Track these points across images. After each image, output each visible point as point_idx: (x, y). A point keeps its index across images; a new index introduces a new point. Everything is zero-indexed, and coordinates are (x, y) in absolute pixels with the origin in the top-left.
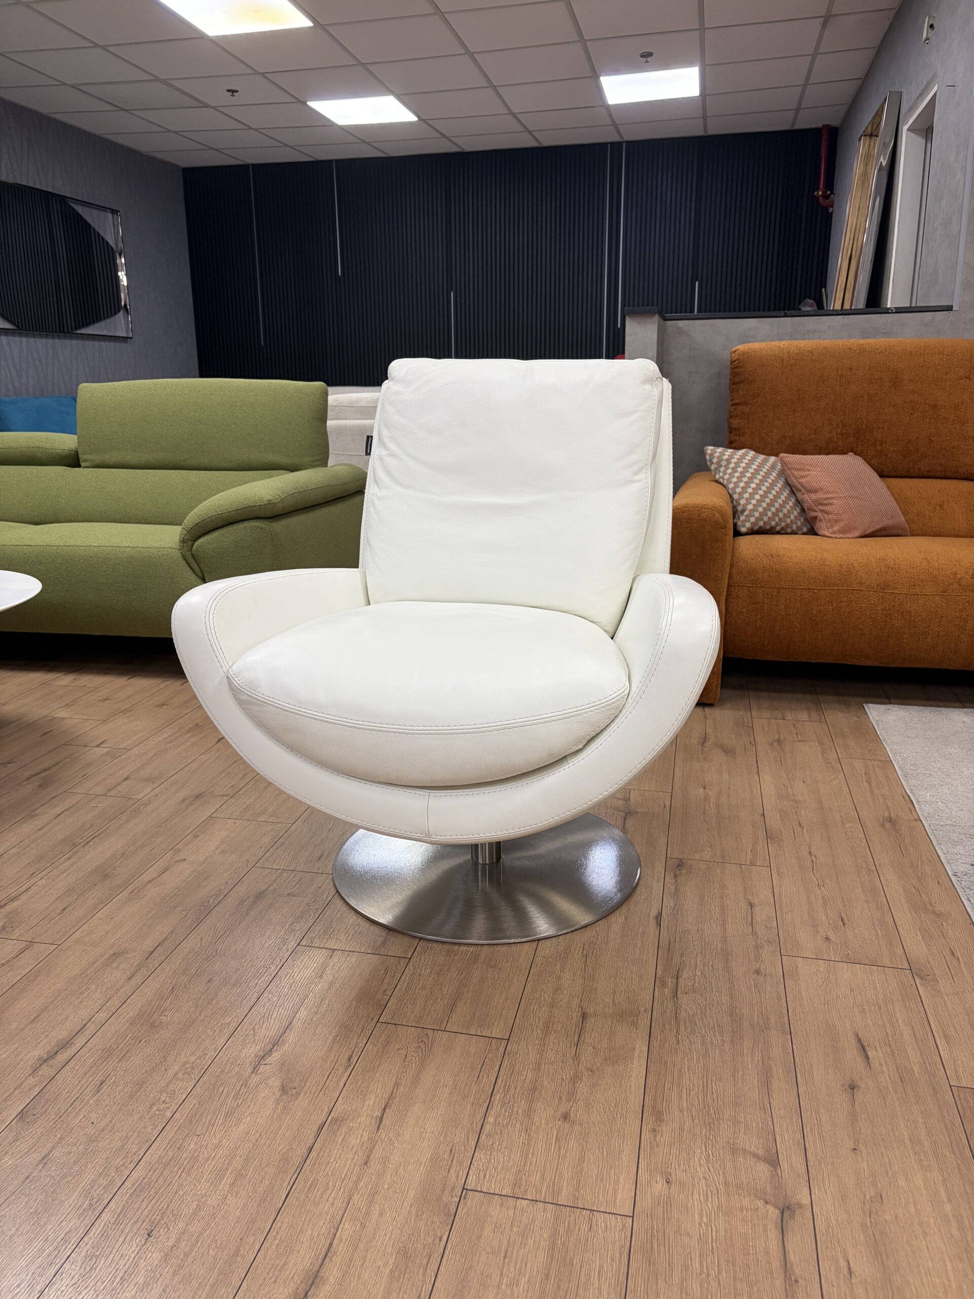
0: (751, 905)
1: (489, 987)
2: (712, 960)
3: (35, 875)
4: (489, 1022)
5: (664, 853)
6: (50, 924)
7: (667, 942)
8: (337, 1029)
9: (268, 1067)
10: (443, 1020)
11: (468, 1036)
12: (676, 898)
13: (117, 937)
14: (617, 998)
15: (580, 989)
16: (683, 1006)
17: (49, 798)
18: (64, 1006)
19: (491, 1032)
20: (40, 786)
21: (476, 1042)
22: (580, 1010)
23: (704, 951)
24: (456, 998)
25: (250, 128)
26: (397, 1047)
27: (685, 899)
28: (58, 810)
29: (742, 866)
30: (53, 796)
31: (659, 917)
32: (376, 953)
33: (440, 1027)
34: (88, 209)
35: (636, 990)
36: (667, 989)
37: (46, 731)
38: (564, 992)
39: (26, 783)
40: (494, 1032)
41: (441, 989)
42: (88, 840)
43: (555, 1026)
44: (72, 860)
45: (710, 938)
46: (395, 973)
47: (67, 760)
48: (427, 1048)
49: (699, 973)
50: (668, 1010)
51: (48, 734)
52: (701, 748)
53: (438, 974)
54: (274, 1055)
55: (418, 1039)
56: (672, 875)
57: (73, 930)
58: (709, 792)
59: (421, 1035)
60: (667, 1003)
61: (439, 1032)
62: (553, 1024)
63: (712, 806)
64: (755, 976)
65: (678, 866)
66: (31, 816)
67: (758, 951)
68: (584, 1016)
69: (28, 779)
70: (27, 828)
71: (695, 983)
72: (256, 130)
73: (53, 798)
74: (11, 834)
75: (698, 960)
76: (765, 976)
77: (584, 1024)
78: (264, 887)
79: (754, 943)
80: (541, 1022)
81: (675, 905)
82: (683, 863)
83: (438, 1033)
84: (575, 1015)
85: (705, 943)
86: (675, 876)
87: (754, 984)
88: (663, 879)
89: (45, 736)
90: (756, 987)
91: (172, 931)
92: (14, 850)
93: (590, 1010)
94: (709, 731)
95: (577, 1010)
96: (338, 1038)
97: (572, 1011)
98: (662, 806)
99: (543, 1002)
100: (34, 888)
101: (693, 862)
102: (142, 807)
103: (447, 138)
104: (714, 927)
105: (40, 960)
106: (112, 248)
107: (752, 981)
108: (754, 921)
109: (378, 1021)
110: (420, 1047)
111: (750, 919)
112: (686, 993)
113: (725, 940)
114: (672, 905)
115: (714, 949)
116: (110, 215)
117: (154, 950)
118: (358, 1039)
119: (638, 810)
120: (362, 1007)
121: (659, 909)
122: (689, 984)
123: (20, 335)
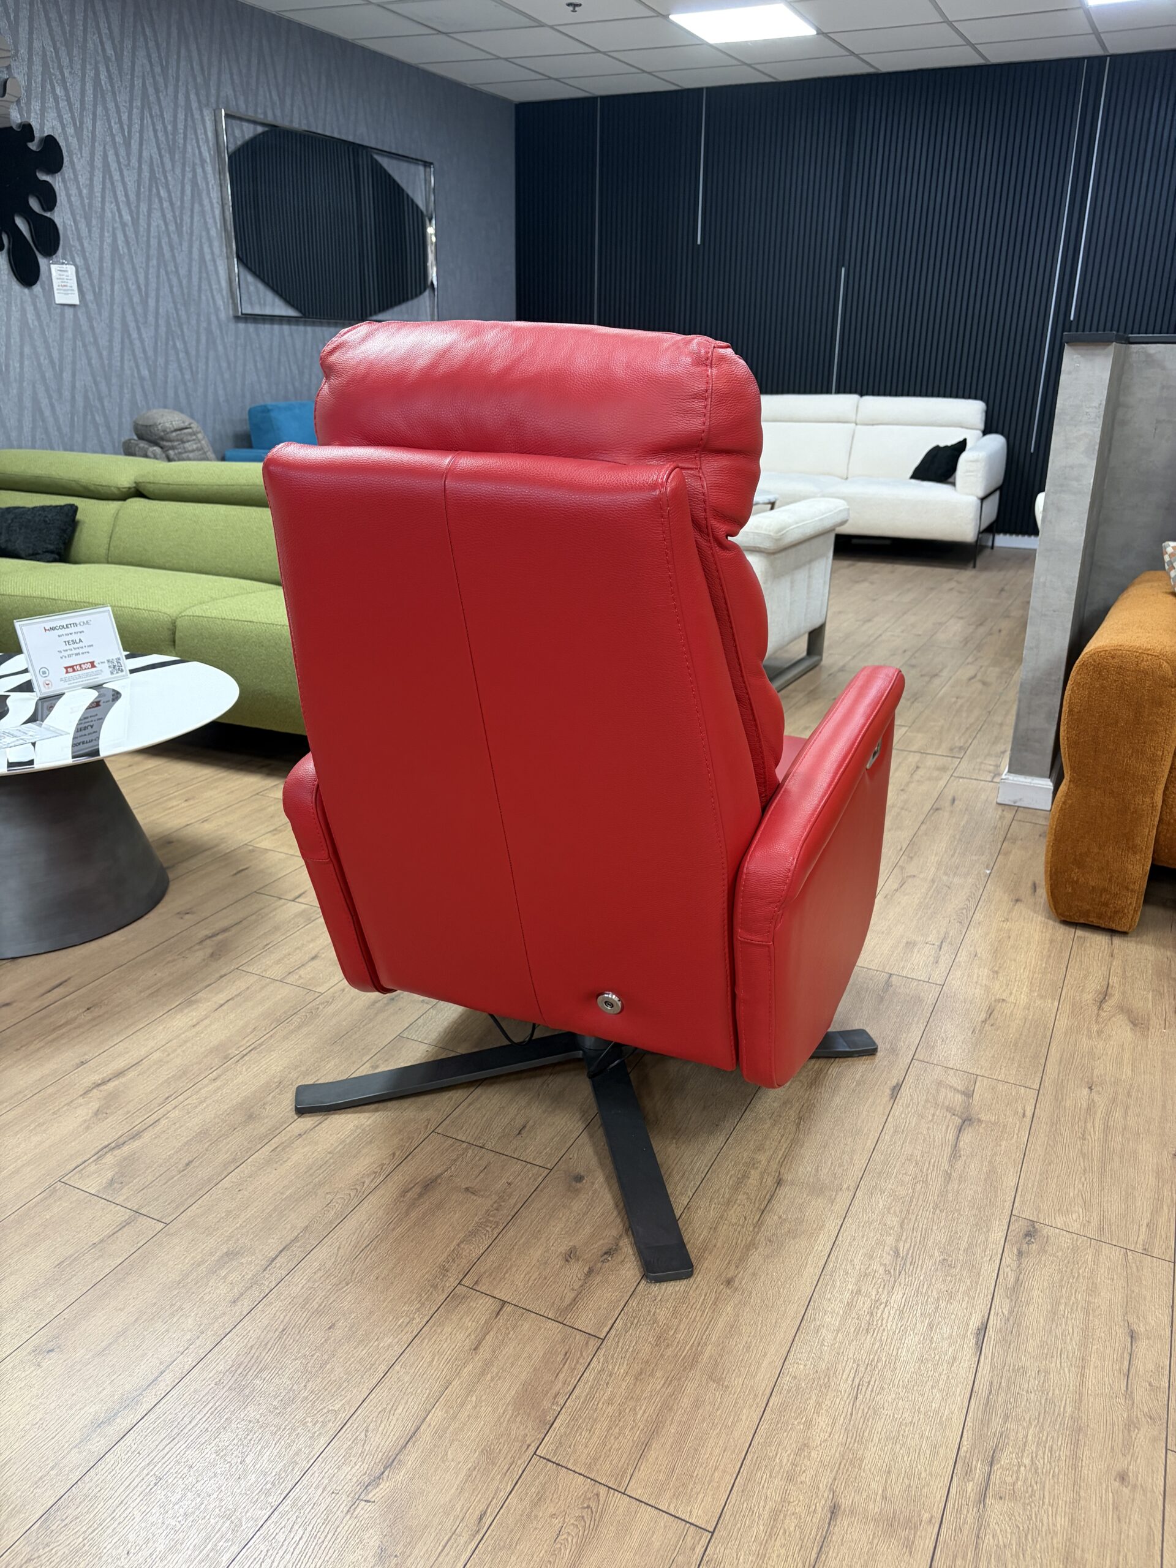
0: (1133, 1335)
1: (704, 1420)
2: (1053, 1437)
3: (170, 1099)
4: (692, 1489)
5: (1009, 1204)
6: (165, 1186)
7: (987, 1387)
8: (477, 1453)
9: (370, 1507)
10: (625, 1472)
11: (657, 1511)
12: (1014, 1298)
13: (238, 1225)
14: (891, 1485)
15: (837, 1454)
16: (993, 1525)
17: (217, 975)
18: (145, 1333)
19: (691, 1512)
20: (212, 955)
21: (665, 1527)
22: (831, 1496)
23: (1042, 1415)
24: (654, 1429)
25: (599, 52)
26: (551, 1510)
27: (1028, 1304)
28: (222, 997)
29: (1129, 1253)
30: (223, 973)
31: (982, 1331)
32: (559, 1319)
33: (619, 1486)
34: (394, 162)
35: (923, 1475)
36: (971, 1483)
37: (241, 868)
38: (812, 1454)
39: (197, 947)
40: (695, 1512)
41: (635, 1410)
42: (244, 1052)
43: (787, 1521)
44: (218, 1083)
45: (1057, 1392)
46: (577, 1362)
47: (254, 917)
48: (592, 1523)
49: (1027, 1461)
50: (967, 1527)
51: (243, 873)
52: (1096, 1012)
53: (637, 1379)
54: (381, 1486)
55: (583, 1502)
56: (1016, 1251)
57: (190, 1202)
58: (1096, 1098)
59: (589, 1495)
60: (968, 1512)
61: (617, 1493)
62: (785, 1517)
63: (1097, 1125)
64: (1117, 1484)
65: (1026, 1235)
66: (189, 1003)
67: (1129, 1431)
68: (834, 1511)
69: (201, 942)
70: (180, 1021)
71: (1017, 1478)
72: (605, 53)
73: (222, 977)
74: (161, 1028)
75: (1031, 1432)
76: (1135, 1487)
77: (831, 1528)
78: (439, 1171)
79: (1125, 1416)
80: (767, 1507)
81: (1011, 1312)
82: (1036, 1231)
83: (614, 1494)
84: (822, 1506)
85: (1046, 1399)
86: (1020, 1253)
87: (1114, 1501)
88: (999, 1256)
89: (238, 875)
90: (1116, 1508)
91: (307, 1227)
92: (156, 1056)
93: (845, 1503)
94: (1114, 981)
95: (826, 1495)
96: (475, 1473)
97: (817, 1496)
98: (1021, 1115)
99: (777, 1468)
100: (163, 1122)
101: (1052, 1232)
102: (321, 1007)
103: (857, 56)
104: (1066, 1370)
105: (139, 1245)
106: (422, 212)
107: (1111, 1495)
108: (1133, 1370)
109: (535, 1454)
110: (583, 1517)
111: (1126, 1363)
112: (1001, 1498)
113: (1079, 1402)
114: (1006, 1313)
115: (1059, 1414)
116: (421, 168)
117: (277, 1256)
118: (501, 1482)
119: (982, 1117)
120: (519, 1419)
121: (983, 1317)
122: (1009, 1480)
123: (305, 324)
